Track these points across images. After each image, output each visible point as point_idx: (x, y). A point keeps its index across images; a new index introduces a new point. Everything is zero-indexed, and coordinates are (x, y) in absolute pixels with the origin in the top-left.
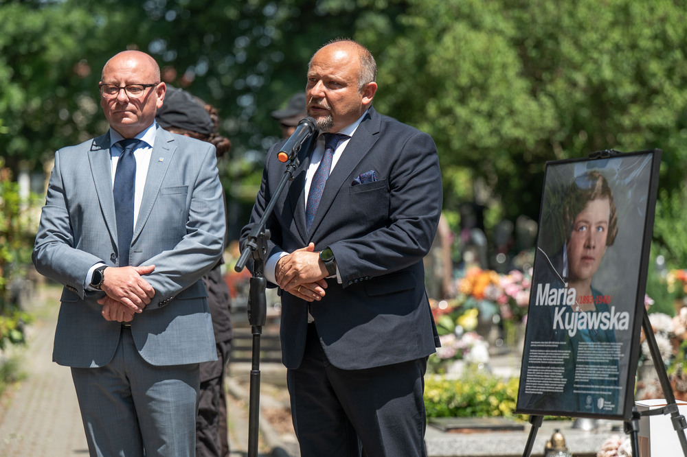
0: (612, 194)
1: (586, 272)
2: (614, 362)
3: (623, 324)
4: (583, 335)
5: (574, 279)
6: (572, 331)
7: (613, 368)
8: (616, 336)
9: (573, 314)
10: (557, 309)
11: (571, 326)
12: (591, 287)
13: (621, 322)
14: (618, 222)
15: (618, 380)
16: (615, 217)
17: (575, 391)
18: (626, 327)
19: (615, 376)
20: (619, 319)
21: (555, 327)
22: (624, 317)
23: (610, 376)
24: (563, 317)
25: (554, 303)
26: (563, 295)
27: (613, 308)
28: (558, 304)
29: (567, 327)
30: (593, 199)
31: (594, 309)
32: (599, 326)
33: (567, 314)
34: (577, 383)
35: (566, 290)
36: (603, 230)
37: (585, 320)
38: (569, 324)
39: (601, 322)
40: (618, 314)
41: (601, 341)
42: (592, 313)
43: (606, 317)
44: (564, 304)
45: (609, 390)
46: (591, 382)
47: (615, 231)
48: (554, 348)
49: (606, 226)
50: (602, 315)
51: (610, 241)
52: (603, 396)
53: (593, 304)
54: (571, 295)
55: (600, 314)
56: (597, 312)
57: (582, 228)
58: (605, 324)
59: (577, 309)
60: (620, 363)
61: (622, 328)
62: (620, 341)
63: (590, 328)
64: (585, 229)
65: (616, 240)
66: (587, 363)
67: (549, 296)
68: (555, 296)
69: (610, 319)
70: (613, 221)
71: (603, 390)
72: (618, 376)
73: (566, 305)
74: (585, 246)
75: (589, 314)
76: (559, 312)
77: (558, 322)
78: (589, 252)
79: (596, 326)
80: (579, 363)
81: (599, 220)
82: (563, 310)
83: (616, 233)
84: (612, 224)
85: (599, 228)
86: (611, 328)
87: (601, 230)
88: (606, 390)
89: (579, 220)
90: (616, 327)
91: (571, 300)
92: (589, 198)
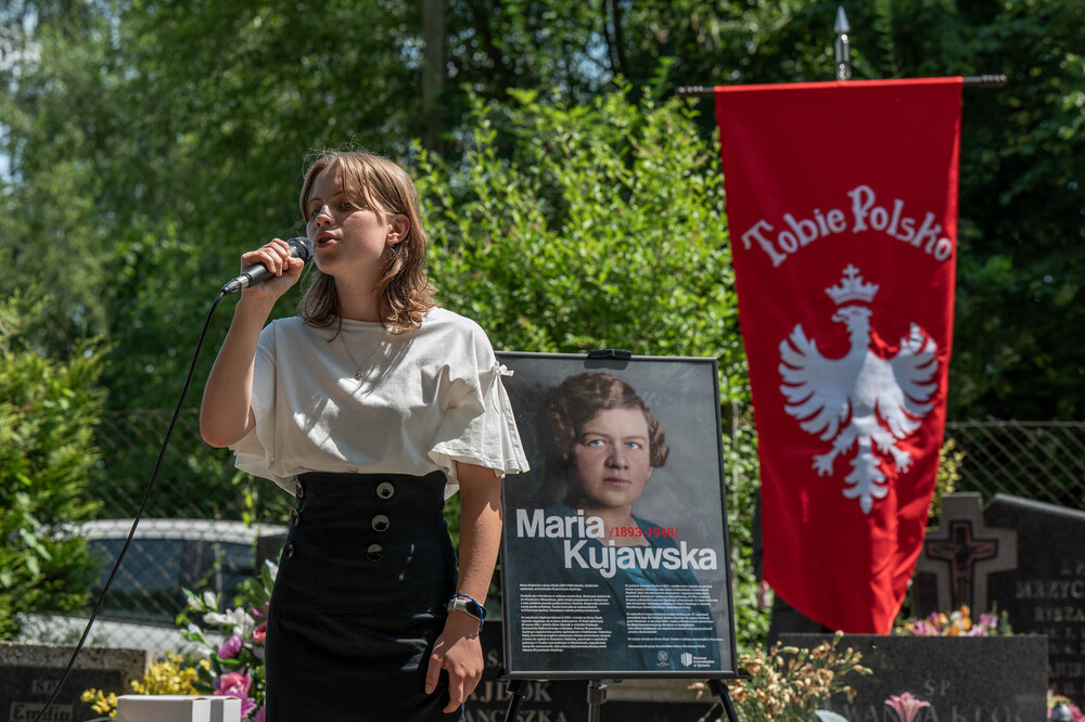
0: (646, 404)
1: (615, 497)
2: (701, 609)
3: (708, 563)
4: (631, 576)
6: (608, 570)
7: (702, 617)
8: (698, 577)
9: (605, 550)
10: (567, 544)
11: (605, 564)
12: (632, 516)
13: (702, 561)
14: (666, 439)
15: (714, 630)
16: (659, 431)
17: (631, 646)
18: (713, 566)
19: (707, 625)
20: (697, 557)
21: (568, 565)
22: (707, 555)
23: (697, 625)
24: (584, 553)
25: (560, 534)
26: (575, 526)
27: (683, 544)
28: (569, 535)
29: (595, 565)
30: (610, 407)
31: (647, 544)
32: (661, 564)
33: (592, 551)
34: (633, 636)
35: (581, 520)
36: (640, 447)
37: (631, 557)
38: (599, 559)
39: (663, 559)
40: (694, 551)
41: (670, 582)
42: (643, 549)
43: (671, 554)
44: (581, 535)
45: (700, 643)
46: (660, 634)
47: (663, 451)
48: (575, 593)
49: (645, 443)
50: (663, 552)
51: (657, 461)
52: (689, 651)
53: (643, 537)
54: (596, 526)
55: (659, 551)
56: (654, 548)
57: (596, 442)
58: (672, 563)
59: (612, 543)
60: (713, 609)
61: (706, 568)
62: (706, 583)
63: (644, 565)
64: (601, 444)
65: (667, 461)
66: (650, 611)
67: (546, 525)
68: (560, 525)
69: (679, 557)
70: (657, 436)
71: (687, 643)
72: (713, 625)
73: (586, 538)
74: (607, 465)
75: (638, 550)
76: (572, 546)
77: (573, 559)
78: (617, 473)
79: (655, 565)
80: (632, 611)
81: (629, 435)
82: (581, 544)
83: (668, 452)
84: (656, 441)
85: (631, 444)
86: (685, 567)
87: (636, 447)
88: (693, 643)
89: (586, 431)
90: (695, 566)
91: (595, 531)
92: (601, 406)
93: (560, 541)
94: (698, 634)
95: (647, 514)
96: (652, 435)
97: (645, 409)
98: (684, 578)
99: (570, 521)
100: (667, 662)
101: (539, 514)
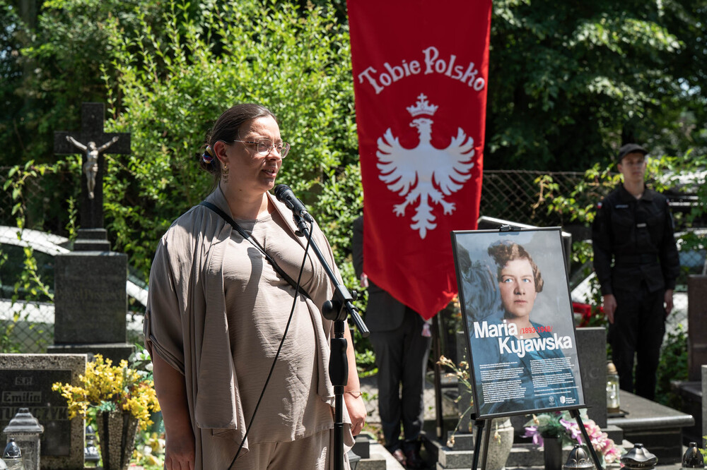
0: (530, 256)
1: (521, 311)
2: (567, 371)
3: (568, 344)
4: (532, 356)
5: (511, 316)
6: (521, 353)
7: (568, 376)
8: (564, 353)
9: (518, 342)
10: (500, 339)
11: (519, 350)
12: (530, 321)
13: (565, 343)
14: (542, 276)
15: (574, 382)
16: (538, 272)
17: (536, 395)
18: (570, 346)
19: (570, 380)
20: (562, 342)
21: (502, 352)
22: (567, 340)
23: (566, 380)
24: (509, 344)
25: (496, 335)
26: (503, 329)
27: (555, 335)
28: (501, 335)
29: (515, 351)
30: (513, 260)
31: (538, 336)
32: (546, 348)
33: (512, 342)
34: (536, 389)
35: (506, 325)
36: (530, 281)
37: (531, 345)
38: (516, 348)
39: (547, 345)
40: (561, 338)
41: (551, 357)
42: (537, 339)
43: (550, 341)
44: (507, 334)
45: (568, 390)
47: (541, 283)
48: (506, 368)
49: (532, 279)
50: (546, 340)
51: (539, 289)
52: (563, 395)
53: (536, 333)
54: (513, 328)
55: (544, 339)
56: (542, 338)
57: (508, 280)
58: (551, 346)
59: (522, 337)
60: (572, 370)
61: (567, 347)
63: (538, 349)
64: (511, 281)
65: (543, 288)
66: (543, 374)
67: (489, 330)
68: (495, 330)
69: (554, 342)
70: (537, 275)
71: (562, 390)
72: (573, 379)
73: (509, 336)
74: (515, 293)
75: (534, 340)
76: (503, 341)
77: (504, 349)
78: (520, 297)
79: (543, 349)
80: (534, 375)
81: (524, 274)
82: (507, 339)
83: (543, 283)
84: (537, 278)
85: (525, 280)
86: (557, 348)
87: (528, 281)
88: (564, 390)
89: (503, 274)
90: (562, 347)
91: (513, 331)
92: (508, 259)
93: (497, 338)
94: (567, 385)
95: (537, 321)
96: (535, 274)
97: (531, 260)
98: (557, 354)
99: (500, 326)
100: (554, 402)
101: (485, 324)
